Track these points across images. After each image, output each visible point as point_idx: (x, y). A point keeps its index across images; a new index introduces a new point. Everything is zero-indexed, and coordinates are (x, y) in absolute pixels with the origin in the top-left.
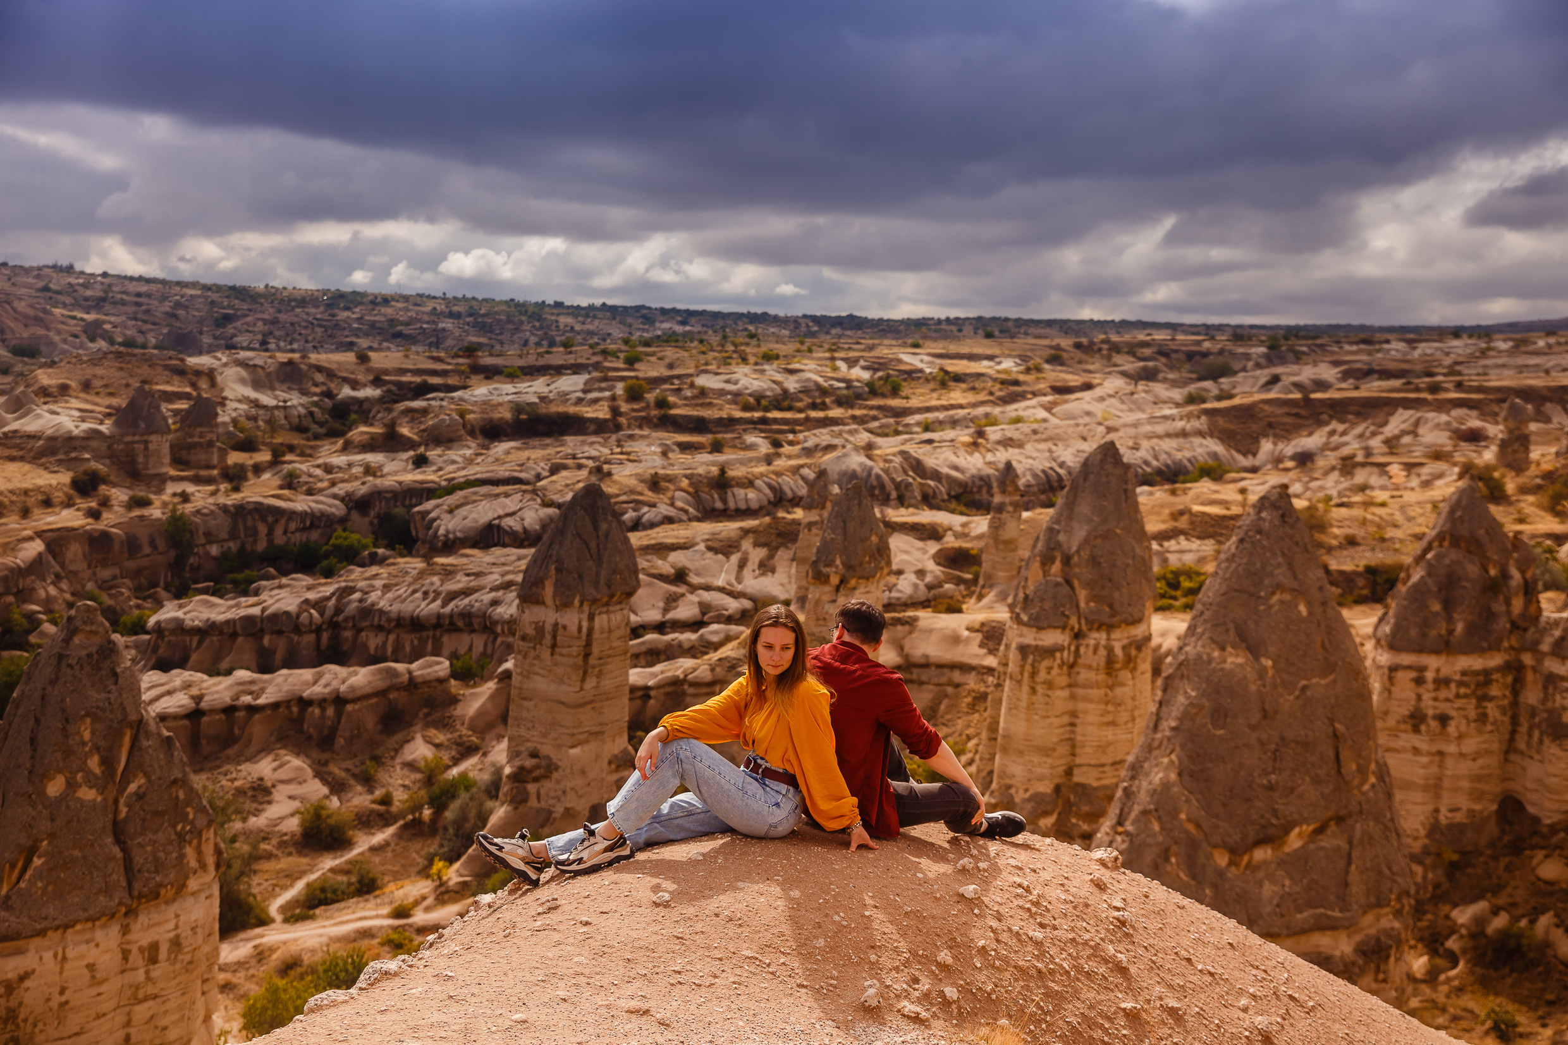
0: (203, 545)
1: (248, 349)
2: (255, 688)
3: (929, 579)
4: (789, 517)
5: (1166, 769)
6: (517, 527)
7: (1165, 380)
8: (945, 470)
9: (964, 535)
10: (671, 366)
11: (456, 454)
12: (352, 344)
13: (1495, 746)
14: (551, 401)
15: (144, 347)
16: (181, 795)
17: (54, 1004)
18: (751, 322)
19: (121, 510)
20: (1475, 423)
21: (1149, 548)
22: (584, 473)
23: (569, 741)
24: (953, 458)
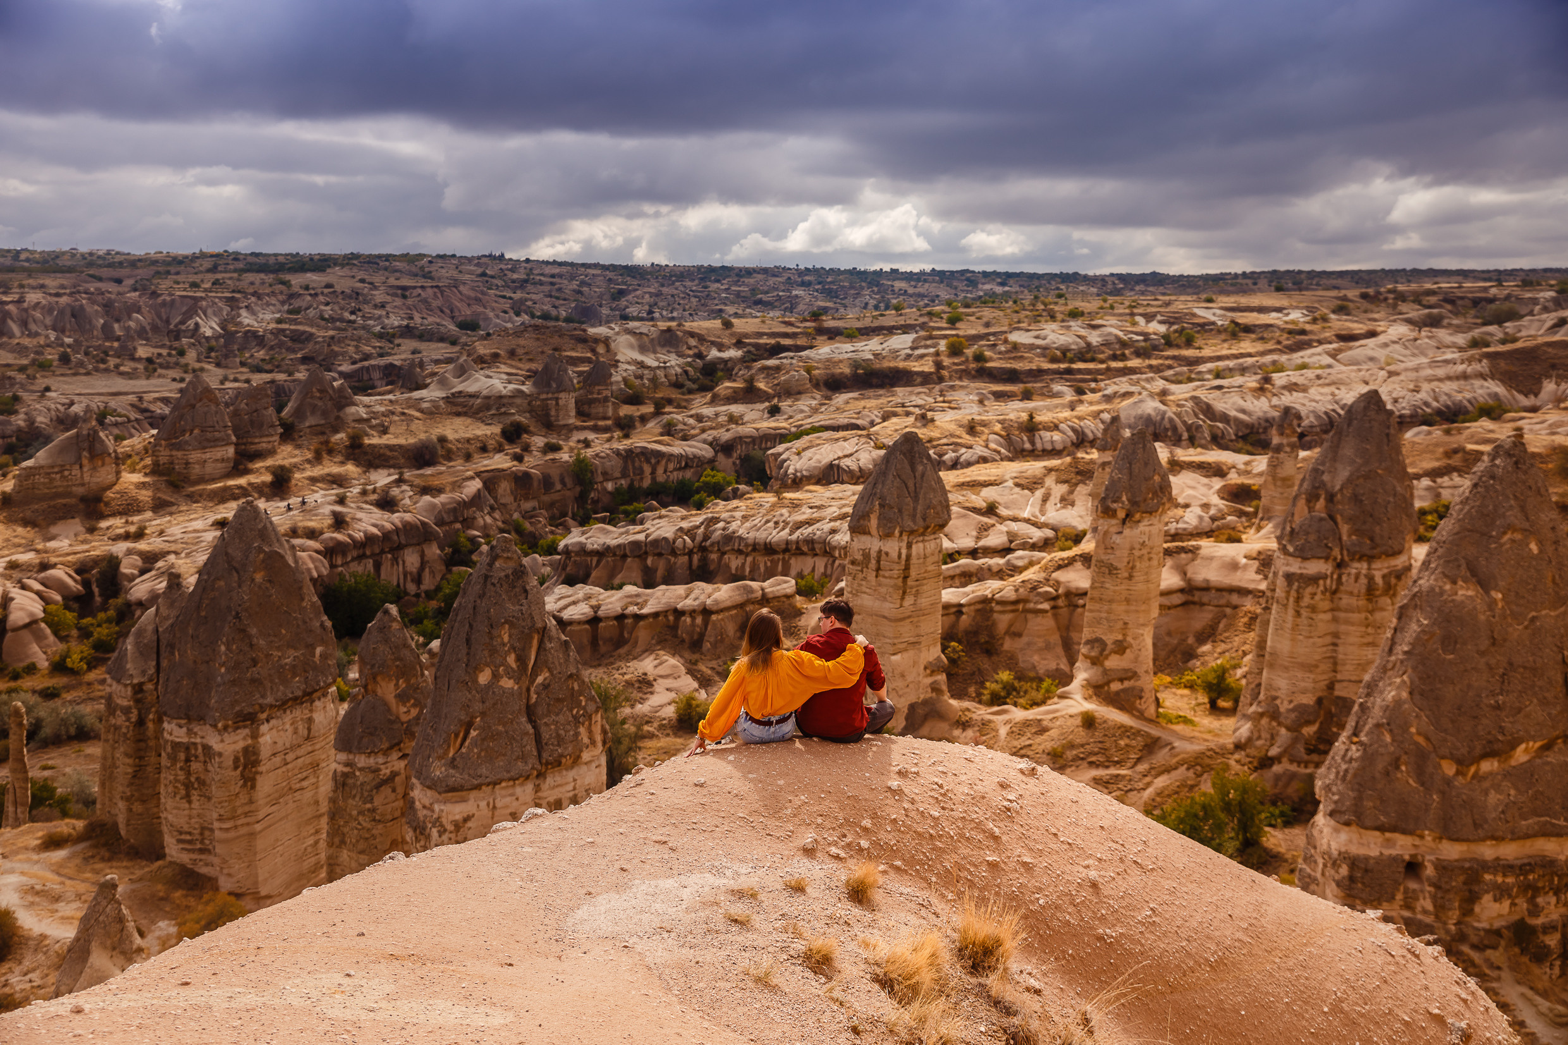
0: (601, 482)
1: (637, 319)
2: (640, 600)
3: (1212, 512)
4: (1088, 457)
5: (1398, 688)
6: (854, 467)
7: (1450, 325)
8: (1233, 413)
9: (1247, 473)
10: (987, 325)
11: (805, 403)
12: (720, 311)
14: (884, 358)
15: (557, 319)
16: (576, 687)
18: (1063, 282)
19: (539, 454)
21: (1414, 485)
22: (911, 418)
23: (891, 649)
24: (1241, 402)
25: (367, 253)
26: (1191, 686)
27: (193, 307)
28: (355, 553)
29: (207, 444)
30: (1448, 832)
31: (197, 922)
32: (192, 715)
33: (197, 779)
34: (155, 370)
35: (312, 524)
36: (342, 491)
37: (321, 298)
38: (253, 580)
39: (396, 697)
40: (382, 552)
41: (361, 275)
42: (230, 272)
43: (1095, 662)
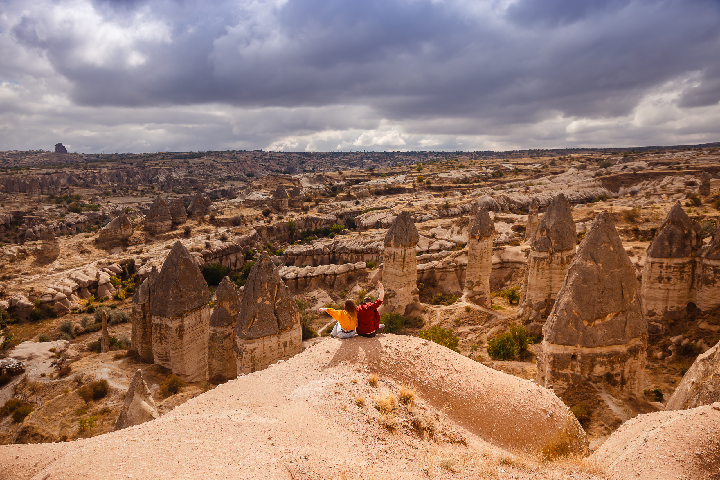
0: (298, 230)
1: (309, 172)
2: (312, 271)
3: (510, 235)
4: (466, 217)
5: (569, 297)
6: (386, 222)
7: (589, 169)
8: (516, 200)
9: (521, 221)
10: (431, 171)
11: (368, 200)
12: (338, 168)
13: (686, 287)
14: (395, 183)
15: (281, 172)
16: (291, 303)
17: (262, 356)
18: (457, 155)
19: (276, 220)
20: (693, 179)
22: (405, 205)
23: (399, 286)
24: (519, 196)
25: (215, 151)
26: (503, 296)
27: (157, 171)
28: (213, 256)
29: (162, 220)
30: (585, 345)
32: (162, 314)
33: (164, 336)
34: (144, 194)
35: (198, 247)
36: (208, 235)
37: (200, 167)
38: (180, 268)
39: (229, 307)
40: (223, 256)
41: (213, 159)
42: (168, 159)
43: (470, 289)
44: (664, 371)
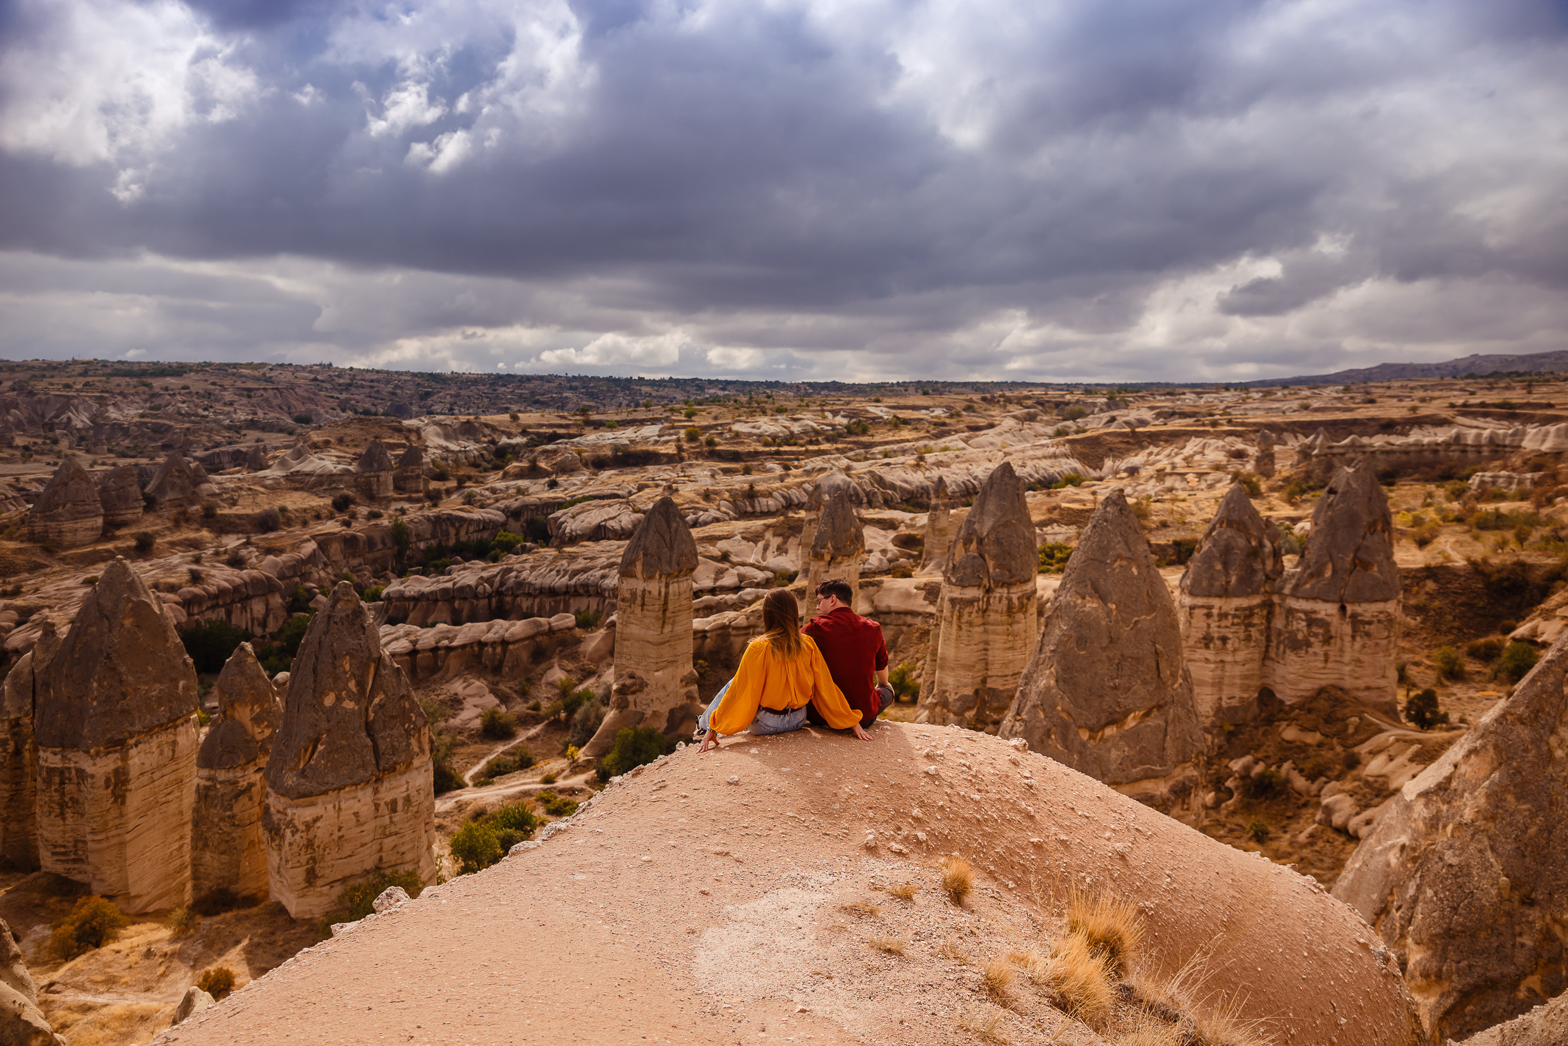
0: (415, 543)
1: (441, 414)
2: (450, 635)
3: (889, 555)
4: (796, 516)
5: (1048, 678)
6: (617, 527)
7: (1041, 421)
8: (898, 483)
9: (912, 526)
10: (716, 418)
11: (577, 479)
12: (507, 408)
13: (1256, 656)
14: (638, 443)
15: (376, 414)
16: (407, 706)
17: (335, 837)
18: (768, 388)
19: (364, 521)
20: (1240, 446)
21: (1034, 532)
22: (660, 490)
23: (654, 667)
24: (904, 475)
25: (217, 362)
27: (66, 404)
28: (209, 604)
29: (77, 516)
31: (72, 924)
32: (67, 742)
33: (71, 799)
34: (31, 456)
35: (171, 580)
36: (197, 552)
37: (179, 398)
38: (122, 626)
39: (251, 720)
40: (233, 602)
41: (212, 379)
42: (99, 375)
44: (1222, 832)
